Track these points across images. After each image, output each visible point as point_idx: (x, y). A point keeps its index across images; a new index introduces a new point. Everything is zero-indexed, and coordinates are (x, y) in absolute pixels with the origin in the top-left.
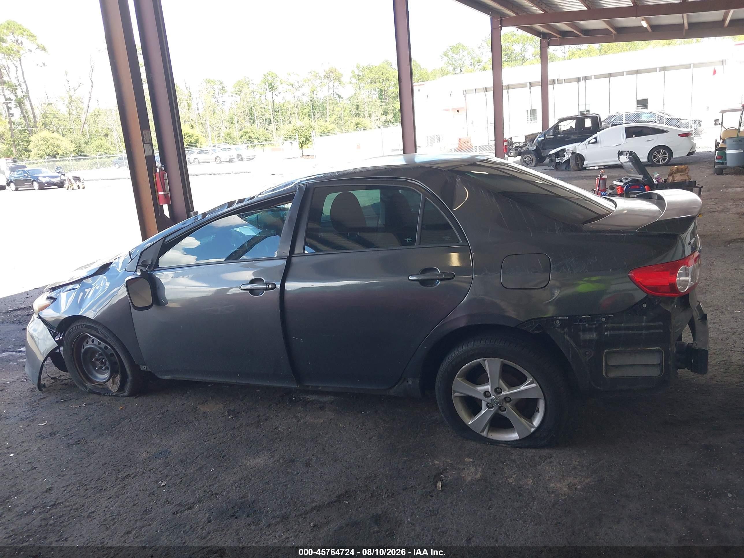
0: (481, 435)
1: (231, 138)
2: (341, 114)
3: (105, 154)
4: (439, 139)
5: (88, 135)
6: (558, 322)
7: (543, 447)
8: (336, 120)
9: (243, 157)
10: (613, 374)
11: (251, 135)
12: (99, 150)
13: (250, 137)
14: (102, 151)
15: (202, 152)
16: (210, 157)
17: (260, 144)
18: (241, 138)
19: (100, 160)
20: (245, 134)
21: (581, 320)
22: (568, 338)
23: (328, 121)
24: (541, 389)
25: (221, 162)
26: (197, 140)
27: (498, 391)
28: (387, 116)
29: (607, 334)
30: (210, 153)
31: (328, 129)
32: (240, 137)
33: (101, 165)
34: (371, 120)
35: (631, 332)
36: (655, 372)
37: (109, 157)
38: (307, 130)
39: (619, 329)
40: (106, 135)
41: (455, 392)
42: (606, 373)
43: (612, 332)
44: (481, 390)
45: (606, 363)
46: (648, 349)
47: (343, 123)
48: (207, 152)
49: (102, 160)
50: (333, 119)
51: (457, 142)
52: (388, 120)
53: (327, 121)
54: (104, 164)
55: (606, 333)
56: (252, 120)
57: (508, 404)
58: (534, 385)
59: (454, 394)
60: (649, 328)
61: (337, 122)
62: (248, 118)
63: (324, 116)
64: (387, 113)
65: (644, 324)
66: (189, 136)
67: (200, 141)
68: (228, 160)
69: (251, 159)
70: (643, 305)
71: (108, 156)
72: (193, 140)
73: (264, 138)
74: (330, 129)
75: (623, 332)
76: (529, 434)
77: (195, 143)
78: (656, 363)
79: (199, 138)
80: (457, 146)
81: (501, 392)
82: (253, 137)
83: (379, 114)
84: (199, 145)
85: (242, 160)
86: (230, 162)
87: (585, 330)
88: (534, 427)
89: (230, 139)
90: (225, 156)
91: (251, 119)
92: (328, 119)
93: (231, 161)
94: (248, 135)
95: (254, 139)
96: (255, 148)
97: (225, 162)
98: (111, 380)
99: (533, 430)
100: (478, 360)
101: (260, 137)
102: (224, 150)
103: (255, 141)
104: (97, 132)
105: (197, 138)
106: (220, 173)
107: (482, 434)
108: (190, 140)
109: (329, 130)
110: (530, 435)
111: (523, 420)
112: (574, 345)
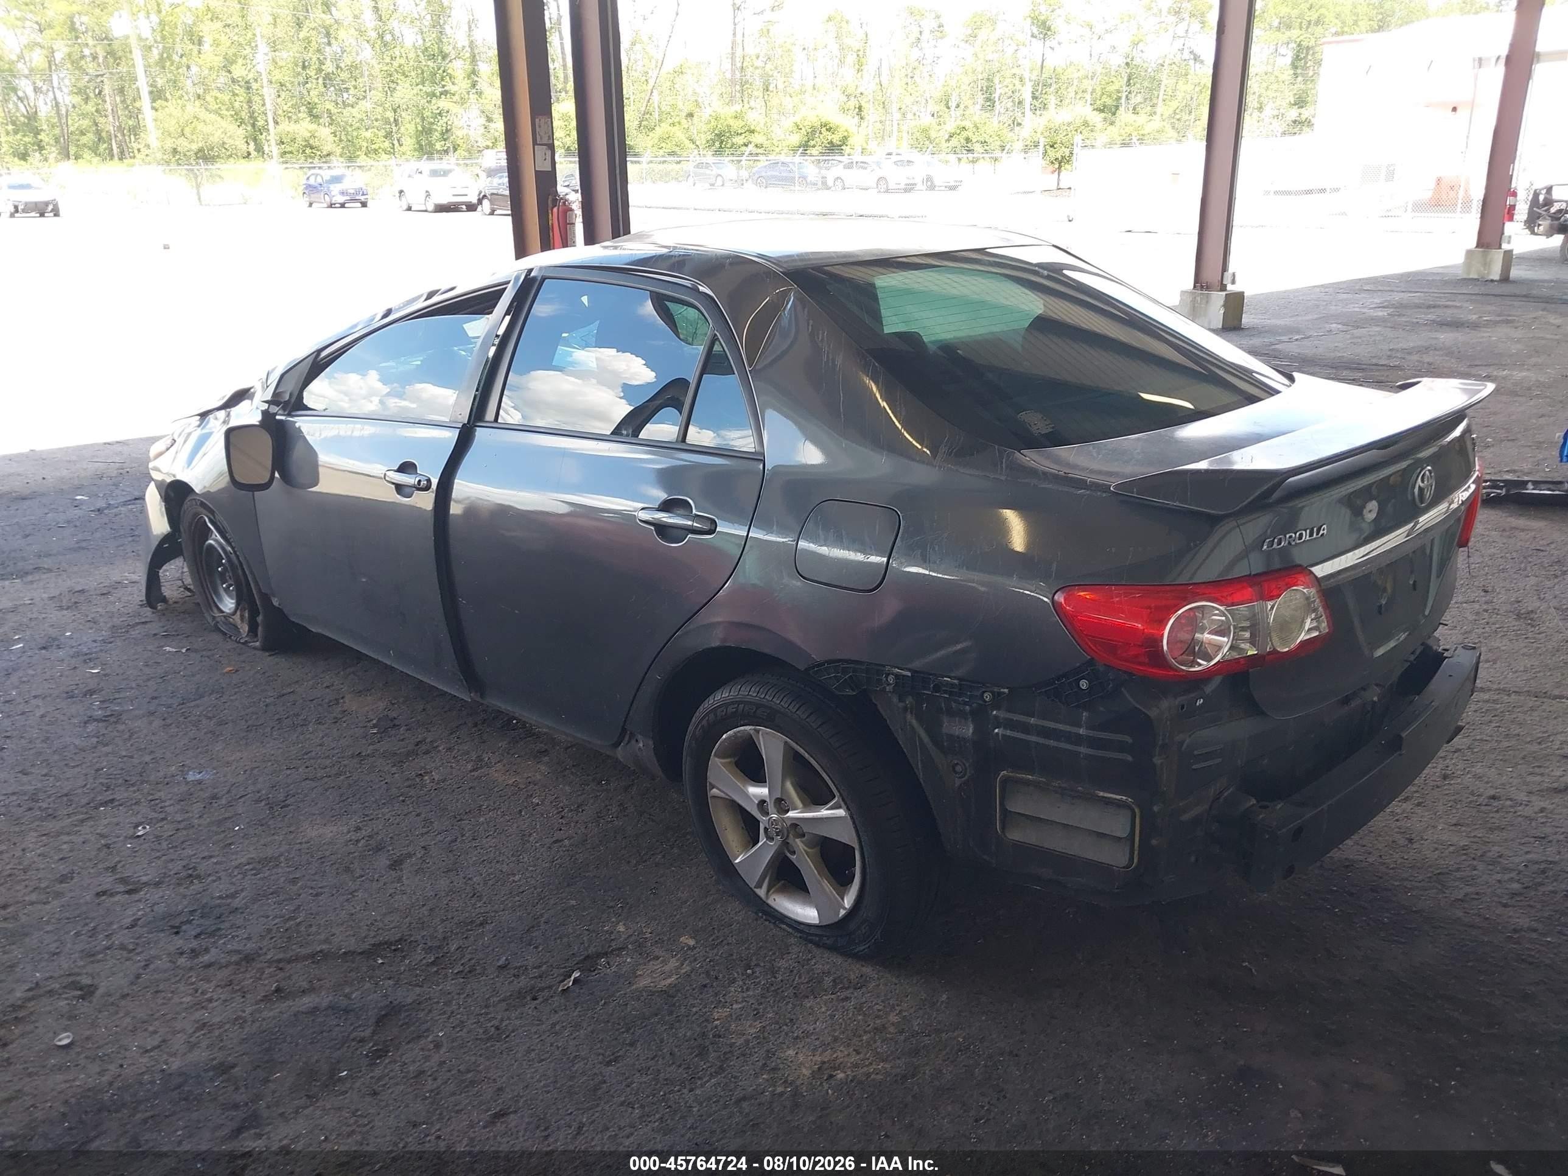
0: (754, 892)
1: (929, 138)
2: (1192, 98)
3: (672, 154)
4: (1390, 175)
5: (657, 113)
6: (891, 679)
7: (858, 957)
8: (1177, 111)
9: (937, 183)
10: (1015, 835)
11: (970, 135)
12: (663, 145)
13: (968, 140)
14: (669, 147)
15: (849, 166)
16: (867, 177)
17: (988, 155)
18: (948, 140)
19: (661, 167)
20: (958, 131)
21: (937, 688)
22: (914, 722)
23: (1159, 114)
24: (854, 823)
25: (887, 191)
26: (844, 140)
27: (782, 805)
28: (1302, 110)
29: (997, 734)
30: (869, 169)
31: (1141, 132)
32: (947, 137)
33: (662, 176)
34: (1262, 116)
35: (1052, 743)
36: (1116, 857)
37: (679, 162)
38: (1076, 130)
39: (1026, 728)
40: (690, 115)
41: (713, 787)
42: (1003, 828)
43: (1008, 733)
44: (754, 796)
45: (1002, 804)
46: (1101, 794)
47: (1192, 120)
48: (863, 165)
49: (665, 165)
50: (1171, 111)
51: (1432, 185)
52: (1303, 117)
53: (1155, 113)
54: (667, 174)
55: (996, 731)
56: (990, 103)
57: (798, 840)
58: (841, 812)
59: (711, 789)
60: (1093, 743)
61: (1178, 117)
62: (980, 99)
63: (1151, 99)
64: (1303, 102)
65: (1081, 731)
66: (828, 130)
67: (851, 141)
68: (902, 186)
69: (953, 188)
70: (1081, 682)
71: (678, 159)
72: (836, 138)
73: (999, 143)
74: (1145, 132)
75: (1033, 738)
76: (836, 920)
77: (841, 146)
78: (1118, 834)
79: (850, 134)
80: (1428, 195)
81: (788, 811)
82: (974, 140)
83: (1285, 104)
84: (846, 149)
85: (932, 187)
86: (906, 191)
87: (951, 713)
88: (845, 908)
89: (923, 141)
90: (897, 176)
91: (988, 99)
92: (1159, 109)
93: (909, 188)
94: (965, 134)
95: (978, 145)
96: (977, 165)
97: (897, 191)
98: (238, 613)
99: (842, 912)
100: (748, 728)
101: (991, 140)
102: (899, 163)
103: (978, 147)
104: (673, 106)
105: (846, 134)
106: (870, 213)
107: (758, 891)
108: (830, 139)
109: (1143, 135)
110: (836, 923)
111: (827, 886)
112: (926, 739)
